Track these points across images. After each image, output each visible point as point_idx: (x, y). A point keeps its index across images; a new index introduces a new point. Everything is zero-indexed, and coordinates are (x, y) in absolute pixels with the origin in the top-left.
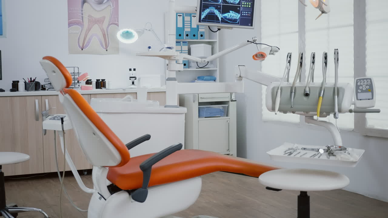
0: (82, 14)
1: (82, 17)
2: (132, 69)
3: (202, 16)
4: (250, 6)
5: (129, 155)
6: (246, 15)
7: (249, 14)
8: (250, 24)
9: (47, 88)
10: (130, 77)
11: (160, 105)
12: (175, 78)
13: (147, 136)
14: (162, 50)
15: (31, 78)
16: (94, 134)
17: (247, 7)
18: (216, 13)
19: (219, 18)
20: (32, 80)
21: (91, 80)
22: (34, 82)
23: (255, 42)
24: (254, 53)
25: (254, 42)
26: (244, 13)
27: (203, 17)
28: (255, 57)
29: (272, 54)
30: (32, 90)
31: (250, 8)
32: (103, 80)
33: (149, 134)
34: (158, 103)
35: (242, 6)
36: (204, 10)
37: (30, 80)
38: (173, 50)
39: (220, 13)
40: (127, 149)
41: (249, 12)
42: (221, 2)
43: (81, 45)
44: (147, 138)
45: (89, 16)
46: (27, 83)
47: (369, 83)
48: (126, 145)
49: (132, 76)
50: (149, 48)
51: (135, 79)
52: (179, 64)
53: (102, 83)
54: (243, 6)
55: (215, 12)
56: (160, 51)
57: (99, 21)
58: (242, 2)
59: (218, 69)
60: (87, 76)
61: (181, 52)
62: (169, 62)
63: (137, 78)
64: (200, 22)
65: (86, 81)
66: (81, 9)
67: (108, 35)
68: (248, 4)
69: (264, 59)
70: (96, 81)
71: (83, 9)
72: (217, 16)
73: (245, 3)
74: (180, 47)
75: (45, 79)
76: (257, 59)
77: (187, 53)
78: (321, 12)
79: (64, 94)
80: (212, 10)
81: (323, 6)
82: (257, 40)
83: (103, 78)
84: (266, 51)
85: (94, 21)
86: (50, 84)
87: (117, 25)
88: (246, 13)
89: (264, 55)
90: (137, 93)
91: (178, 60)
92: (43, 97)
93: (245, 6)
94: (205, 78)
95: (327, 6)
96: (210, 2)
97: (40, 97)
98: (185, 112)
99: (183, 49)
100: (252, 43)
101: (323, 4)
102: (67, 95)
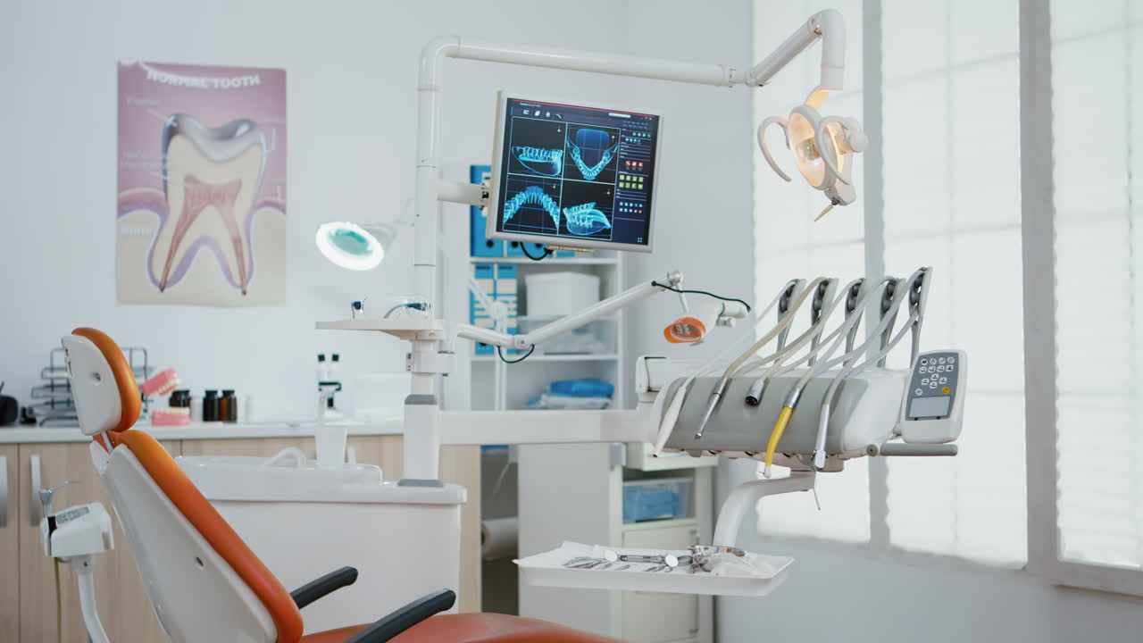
0: (165, 172)
1: (165, 183)
2: (328, 357)
3: (505, 214)
4: (640, 187)
5: (298, 625)
6: (631, 211)
7: (638, 208)
8: (640, 239)
9: (39, 419)
10: (322, 384)
11: (386, 478)
12: (431, 397)
13: (347, 572)
14: (391, 315)
16: (200, 562)
17: (634, 190)
18: (545, 206)
19: (555, 220)
21: (186, 392)
23: (674, 288)
24: (670, 323)
25: (670, 286)
26: (624, 207)
27: (507, 215)
28: (671, 331)
29: (725, 323)
31: (640, 190)
32: (228, 394)
33: (355, 567)
34: (378, 470)
35: (618, 187)
36: (511, 196)
38: (426, 313)
39: (558, 205)
40: (296, 606)
41: (639, 203)
42: (561, 174)
43: (159, 276)
44: (347, 577)
45: (189, 179)
47: (950, 369)
48: (291, 594)
49: (326, 379)
50: (357, 305)
51: (339, 389)
52: (445, 352)
53: (225, 401)
54: (621, 185)
55: (543, 200)
56: (386, 316)
57: (220, 197)
58: (619, 175)
59: (619, 356)
60: (173, 378)
61: (495, 299)
62: (414, 348)
63: (343, 386)
64: (499, 229)
65: (170, 394)
66: (160, 156)
67: (249, 241)
68: (635, 179)
69: (698, 339)
70: (203, 395)
71: (168, 158)
72: (548, 212)
73: (628, 178)
74: (489, 282)
75: (34, 390)
76: (680, 339)
77: (514, 302)
78: (830, 202)
79: (111, 442)
80: (534, 194)
81: (838, 185)
82: (682, 280)
83: (228, 388)
84: (706, 313)
85: (203, 197)
86: (49, 407)
87: (282, 208)
88: (631, 205)
89: (699, 328)
90: (317, 439)
91: (441, 341)
92: (23, 449)
93: (628, 185)
94: (575, 388)
95: (846, 184)
96: (530, 172)
97: (15, 449)
98: (462, 499)
99: (499, 291)
100: (667, 290)
101: (837, 180)
102: (121, 448)
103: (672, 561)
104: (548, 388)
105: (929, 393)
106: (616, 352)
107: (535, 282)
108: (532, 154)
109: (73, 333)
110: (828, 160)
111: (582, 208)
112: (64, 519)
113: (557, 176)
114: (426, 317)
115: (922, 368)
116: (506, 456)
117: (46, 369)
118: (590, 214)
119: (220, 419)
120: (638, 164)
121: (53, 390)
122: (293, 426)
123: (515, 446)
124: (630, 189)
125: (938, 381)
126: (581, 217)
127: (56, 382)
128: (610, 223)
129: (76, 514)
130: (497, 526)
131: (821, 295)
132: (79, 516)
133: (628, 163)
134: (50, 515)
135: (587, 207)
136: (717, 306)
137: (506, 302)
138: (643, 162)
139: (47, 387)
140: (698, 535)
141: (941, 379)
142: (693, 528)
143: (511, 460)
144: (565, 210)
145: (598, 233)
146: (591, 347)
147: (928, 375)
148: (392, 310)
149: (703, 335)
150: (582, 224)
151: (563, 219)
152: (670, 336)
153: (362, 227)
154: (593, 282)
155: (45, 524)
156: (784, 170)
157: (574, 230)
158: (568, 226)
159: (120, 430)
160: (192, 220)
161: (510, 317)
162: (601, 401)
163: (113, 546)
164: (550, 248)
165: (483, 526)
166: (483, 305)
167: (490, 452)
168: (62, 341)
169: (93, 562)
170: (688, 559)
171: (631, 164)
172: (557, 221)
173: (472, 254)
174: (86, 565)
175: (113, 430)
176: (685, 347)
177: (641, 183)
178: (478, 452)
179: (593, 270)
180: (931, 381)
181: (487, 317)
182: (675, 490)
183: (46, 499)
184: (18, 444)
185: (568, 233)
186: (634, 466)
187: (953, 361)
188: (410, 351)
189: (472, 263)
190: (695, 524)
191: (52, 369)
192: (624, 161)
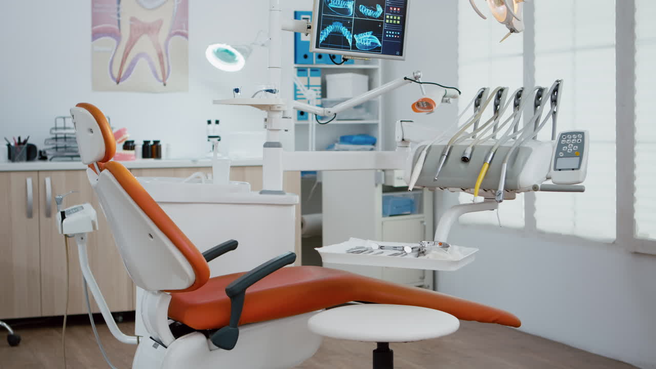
0: (119, 15)
1: (119, 21)
2: (213, 122)
3: (320, 38)
4: (398, 22)
5: (207, 272)
6: (393, 36)
7: (397, 35)
8: (398, 53)
9: (49, 157)
10: (210, 137)
11: (253, 189)
12: (278, 143)
13: (232, 243)
14: (256, 96)
15: (19, 139)
16: (151, 236)
17: (391, 24)
18: (343, 33)
19: (349, 41)
20: (22, 140)
21: (133, 142)
22: (26, 146)
23: (417, 81)
24: (415, 101)
25: (415, 80)
26: (389, 34)
27: (322, 39)
28: (416, 106)
29: (447, 102)
30: (21, 160)
31: (398, 24)
32: (156, 142)
33: (236, 239)
34: (248, 185)
35: (385, 22)
36: (324, 28)
37: (17, 141)
38: (276, 95)
39: (351, 33)
40: (205, 261)
41: (397, 31)
42: (352, 15)
43: (116, 75)
44: (232, 246)
45: (132, 19)
46: (13, 147)
47: (579, 141)
48: (203, 254)
49: (212, 134)
50: (237, 90)
51: (219, 140)
52: (286, 118)
53: (154, 147)
54: (387, 21)
55: (342, 30)
56: (253, 97)
57: (149, 29)
58: (386, 15)
59: (380, 122)
60: (125, 134)
61: (309, 89)
62: (268, 116)
63: (222, 139)
64: (317, 47)
65: (123, 143)
66: (116, 6)
67: (167, 54)
68: (395, 18)
69: (431, 110)
70: (142, 143)
71: (121, 6)
72: (345, 37)
73: (391, 17)
74: (306, 78)
75: (46, 140)
76: (422, 110)
77: (319, 90)
78: (509, 31)
79: (99, 168)
80: (337, 27)
81: (514, 21)
82: (421, 76)
83: (156, 139)
84: (436, 95)
85: (142, 29)
86: (55, 150)
87: (186, 36)
88: (393, 33)
89: (432, 104)
90: (213, 168)
91: (284, 112)
92: (41, 174)
93: (391, 21)
94: (354, 140)
95: (519, 20)
96: (335, 14)
97: (36, 174)
98: (296, 201)
99: (311, 84)
100: (413, 82)
101: (514, 18)
102: (106, 172)
103: (408, 249)
104: (339, 139)
105: (567, 155)
106: (378, 119)
107: (331, 79)
108: (336, 3)
109: (77, 106)
110: (509, 6)
111: (365, 35)
112: (70, 213)
113: (350, 16)
114: (276, 97)
115: (563, 141)
116: (315, 179)
117: (53, 129)
118: (369, 38)
119: (152, 157)
120: (397, 9)
121: (56, 141)
122: (194, 161)
123: (321, 171)
124: (393, 23)
125: (572, 148)
126: (364, 40)
127: (59, 136)
128: (381, 43)
129: (77, 210)
130: (310, 218)
131: (499, 97)
132: (78, 211)
133: (391, 8)
134: (62, 210)
135: (368, 34)
136: (442, 91)
137: (315, 90)
138: (401, 8)
139: (53, 138)
140: (425, 223)
141: (574, 147)
142: (422, 220)
143: (318, 180)
144: (355, 36)
145: (375, 49)
146: (364, 116)
147: (567, 145)
148: (257, 93)
149: (434, 108)
150: (364, 44)
151: (354, 41)
152: (415, 109)
153: (232, 46)
154: (365, 78)
155: (59, 215)
156: (482, 12)
157: (360, 47)
158: (356, 45)
159: (105, 161)
160: (134, 44)
161: (317, 99)
162: (370, 147)
163: (97, 229)
164: (347, 57)
165: (302, 219)
166: (302, 92)
167: (306, 176)
168: (71, 110)
169: (86, 237)
170: (418, 249)
171: (393, 9)
172: (350, 43)
173: (296, 62)
174: (82, 239)
175: (100, 161)
176: (423, 115)
177: (398, 20)
178: (299, 175)
179: (365, 72)
180: (568, 148)
181: (304, 99)
182: (412, 198)
183: (59, 202)
184: (38, 171)
185: (357, 49)
186: (389, 184)
187: (581, 137)
188: (266, 117)
189: (296, 68)
190: (423, 218)
191: (56, 128)
192: (389, 7)
